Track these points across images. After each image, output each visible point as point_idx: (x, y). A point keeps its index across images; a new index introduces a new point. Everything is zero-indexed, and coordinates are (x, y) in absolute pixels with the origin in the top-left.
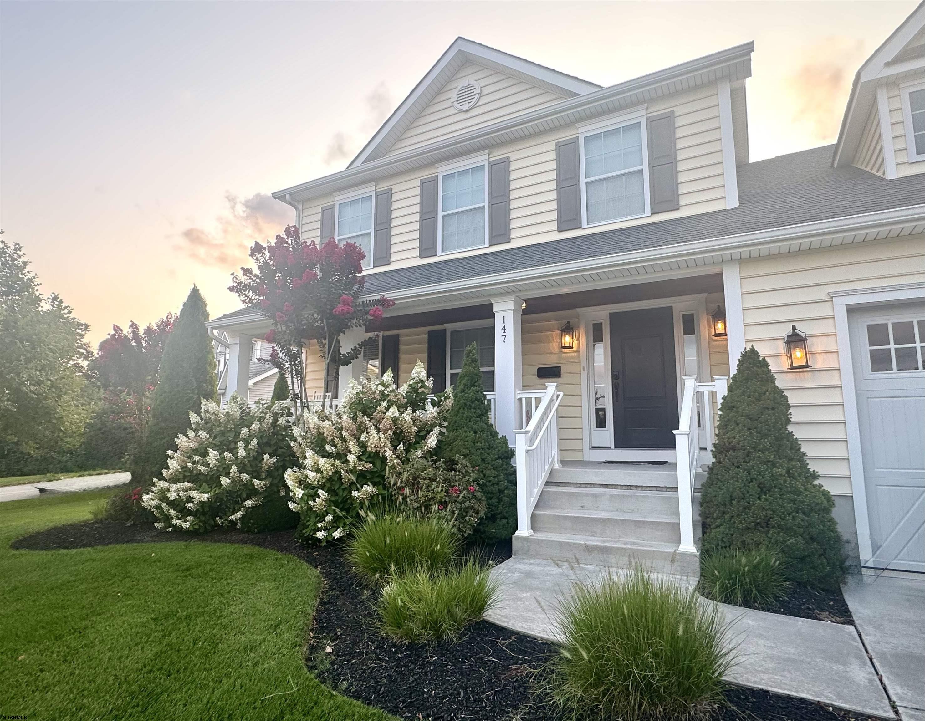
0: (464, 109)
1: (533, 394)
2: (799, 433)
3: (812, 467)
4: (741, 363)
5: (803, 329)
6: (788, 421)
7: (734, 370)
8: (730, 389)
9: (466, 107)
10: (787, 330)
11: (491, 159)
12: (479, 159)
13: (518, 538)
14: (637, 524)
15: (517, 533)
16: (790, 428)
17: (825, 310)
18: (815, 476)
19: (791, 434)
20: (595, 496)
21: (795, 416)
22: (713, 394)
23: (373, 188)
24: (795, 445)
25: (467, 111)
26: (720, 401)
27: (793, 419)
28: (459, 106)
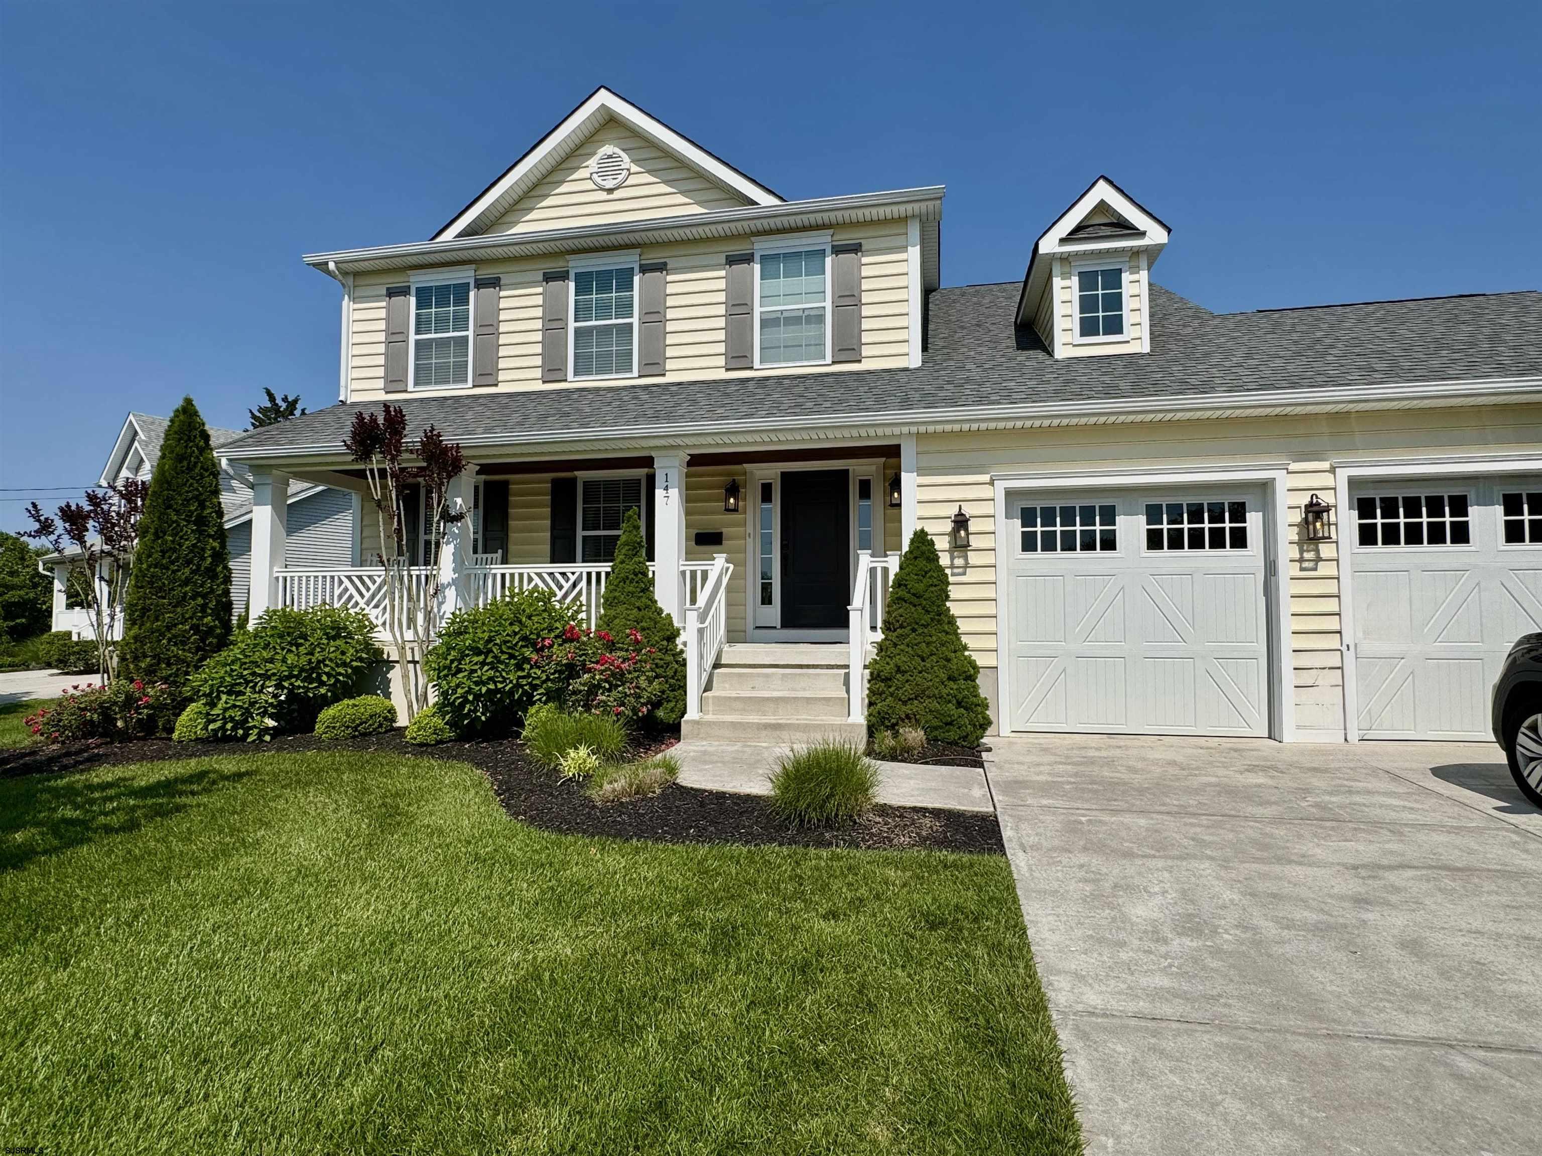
0: (607, 187)
1: (699, 566)
2: (955, 609)
3: (964, 639)
4: (912, 541)
5: (968, 510)
6: (947, 597)
7: (905, 548)
8: (901, 568)
9: (609, 184)
10: (953, 510)
11: (643, 262)
12: (628, 259)
13: (687, 722)
14: (808, 700)
15: (686, 717)
16: (948, 604)
17: (987, 492)
18: (965, 648)
19: (948, 609)
20: (767, 676)
21: (954, 592)
22: (885, 570)
23: (472, 273)
24: (952, 621)
25: (610, 191)
26: (891, 577)
27: (952, 595)
28: (599, 180)
